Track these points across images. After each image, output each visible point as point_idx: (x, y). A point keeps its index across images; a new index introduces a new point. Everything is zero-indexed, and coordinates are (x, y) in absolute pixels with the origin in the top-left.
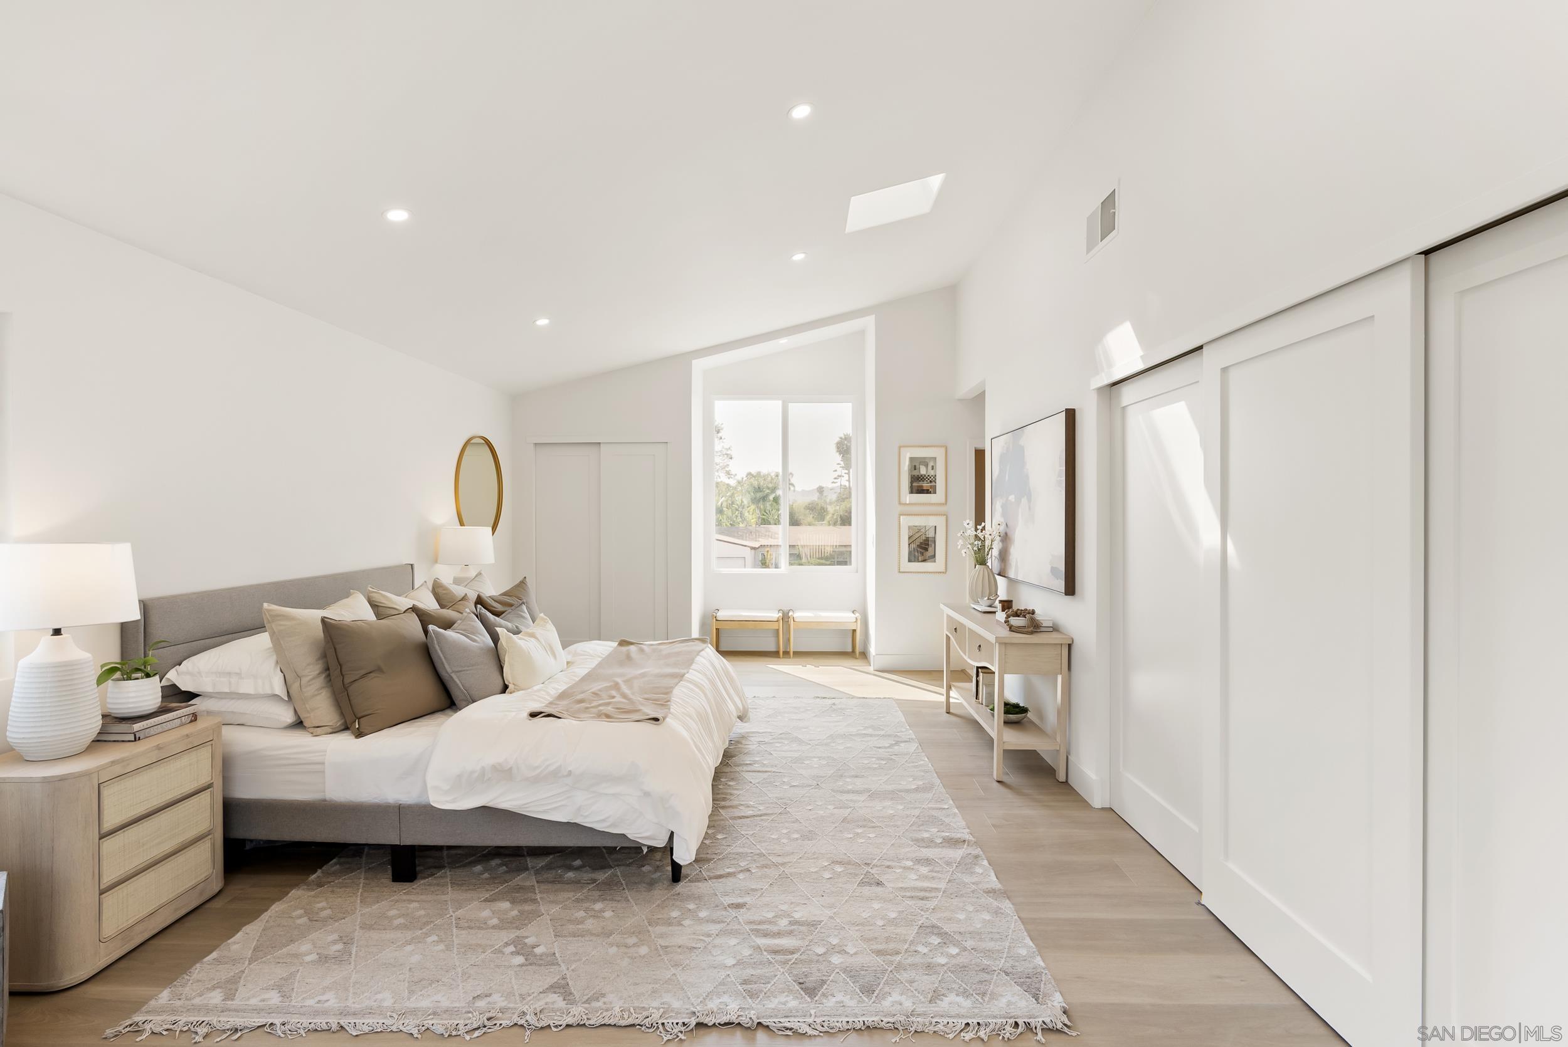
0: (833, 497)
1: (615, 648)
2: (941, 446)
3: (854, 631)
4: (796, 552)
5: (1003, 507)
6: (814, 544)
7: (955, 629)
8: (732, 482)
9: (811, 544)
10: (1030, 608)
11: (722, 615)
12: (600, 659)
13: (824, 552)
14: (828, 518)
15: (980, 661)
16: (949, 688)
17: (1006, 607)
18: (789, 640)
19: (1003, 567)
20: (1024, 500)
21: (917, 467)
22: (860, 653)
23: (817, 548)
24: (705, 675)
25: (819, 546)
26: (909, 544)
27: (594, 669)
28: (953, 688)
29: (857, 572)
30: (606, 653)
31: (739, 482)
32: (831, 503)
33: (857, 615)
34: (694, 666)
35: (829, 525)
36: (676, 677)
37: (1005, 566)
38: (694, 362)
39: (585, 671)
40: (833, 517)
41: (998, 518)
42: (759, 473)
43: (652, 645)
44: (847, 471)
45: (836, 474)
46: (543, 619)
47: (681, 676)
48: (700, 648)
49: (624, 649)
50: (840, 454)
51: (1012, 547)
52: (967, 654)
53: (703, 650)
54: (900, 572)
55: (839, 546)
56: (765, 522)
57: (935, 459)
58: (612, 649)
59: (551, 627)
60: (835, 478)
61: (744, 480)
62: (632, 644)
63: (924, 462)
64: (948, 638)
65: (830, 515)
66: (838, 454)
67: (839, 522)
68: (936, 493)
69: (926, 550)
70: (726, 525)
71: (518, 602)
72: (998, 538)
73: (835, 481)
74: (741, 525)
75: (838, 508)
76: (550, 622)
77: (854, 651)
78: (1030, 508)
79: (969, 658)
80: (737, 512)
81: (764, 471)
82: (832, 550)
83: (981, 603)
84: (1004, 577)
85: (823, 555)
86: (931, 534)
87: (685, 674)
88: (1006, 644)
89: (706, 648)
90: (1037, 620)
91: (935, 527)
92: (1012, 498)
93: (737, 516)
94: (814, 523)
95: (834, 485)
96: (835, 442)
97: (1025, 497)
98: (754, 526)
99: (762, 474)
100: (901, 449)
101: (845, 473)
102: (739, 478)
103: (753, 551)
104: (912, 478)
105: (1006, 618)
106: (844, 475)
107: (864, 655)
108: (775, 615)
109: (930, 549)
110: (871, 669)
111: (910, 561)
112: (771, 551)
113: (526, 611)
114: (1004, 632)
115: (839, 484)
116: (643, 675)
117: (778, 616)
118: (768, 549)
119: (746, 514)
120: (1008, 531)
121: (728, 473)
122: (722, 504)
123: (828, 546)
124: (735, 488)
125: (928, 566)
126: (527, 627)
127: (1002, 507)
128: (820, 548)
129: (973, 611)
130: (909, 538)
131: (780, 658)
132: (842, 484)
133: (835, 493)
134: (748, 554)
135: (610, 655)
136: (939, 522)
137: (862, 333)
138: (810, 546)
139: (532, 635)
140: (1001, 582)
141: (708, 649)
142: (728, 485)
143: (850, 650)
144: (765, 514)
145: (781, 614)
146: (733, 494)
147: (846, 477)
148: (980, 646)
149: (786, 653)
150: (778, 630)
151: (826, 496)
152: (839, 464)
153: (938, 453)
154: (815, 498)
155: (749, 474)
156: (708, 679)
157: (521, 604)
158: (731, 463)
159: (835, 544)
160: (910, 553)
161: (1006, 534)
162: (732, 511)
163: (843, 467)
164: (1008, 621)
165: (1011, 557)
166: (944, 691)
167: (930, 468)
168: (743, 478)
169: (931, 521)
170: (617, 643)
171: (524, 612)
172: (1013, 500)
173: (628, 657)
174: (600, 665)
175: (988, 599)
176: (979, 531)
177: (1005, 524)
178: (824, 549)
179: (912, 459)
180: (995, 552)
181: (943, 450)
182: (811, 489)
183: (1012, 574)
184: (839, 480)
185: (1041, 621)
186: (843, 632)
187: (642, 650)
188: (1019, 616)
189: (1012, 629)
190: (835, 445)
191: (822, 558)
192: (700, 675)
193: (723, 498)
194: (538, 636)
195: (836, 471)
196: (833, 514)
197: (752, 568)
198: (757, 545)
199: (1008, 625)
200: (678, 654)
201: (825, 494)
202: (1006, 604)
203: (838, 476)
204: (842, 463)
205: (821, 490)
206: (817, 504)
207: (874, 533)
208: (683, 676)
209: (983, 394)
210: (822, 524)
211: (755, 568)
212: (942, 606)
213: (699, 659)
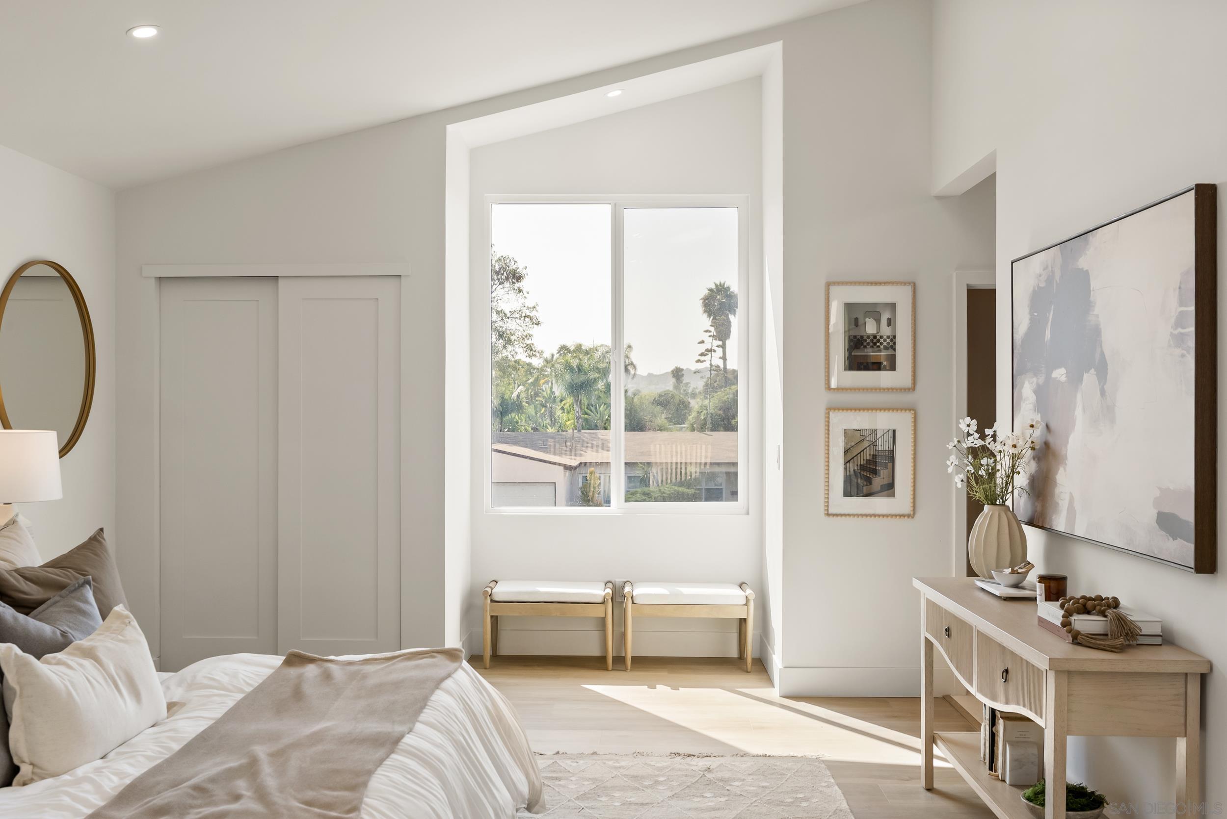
0: (698, 384)
1: (278, 671)
2: (905, 284)
3: (743, 622)
4: (639, 473)
5: (1039, 391)
6: (669, 461)
7: (948, 630)
8: (537, 362)
9: (664, 461)
10: (1107, 593)
11: (503, 591)
12: (240, 696)
13: (686, 474)
14: (691, 418)
15: (1007, 702)
16: (931, 741)
17: (1054, 590)
18: (624, 636)
19: (1039, 508)
20: (1090, 378)
21: (861, 322)
22: (753, 659)
23: (674, 467)
24: (448, 733)
25: (677, 463)
26: (845, 464)
27: (220, 722)
28: (939, 742)
29: (748, 513)
30: (256, 682)
31: (547, 361)
32: (694, 395)
33: (749, 592)
34: (427, 715)
35: (693, 430)
36: (382, 745)
37: (1044, 507)
38: (450, 128)
39: (200, 727)
40: (698, 417)
41: (1027, 413)
42: (579, 348)
43: (350, 663)
44: (720, 343)
45: (702, 348)
46: (119, 616)
47: (392, 743)
48: (442, 673)
49: (293, 672)
50: (709, 316)
51: (1061, 470)
52: (975, 682)
53: (449, 676)
54: (828, 515)
55: (711, 464)
56: (590, 426)
57: (893, 306)
58: (273, 671)
59: (136, 634)
60: (702, 355)
61: (555, 357)
62: (311, 660)
63: (873, 311)
64: (929, 645)
65: (694, 414)
66: (705, 315)
67: (709, 425)
68: (894, 369)
69: (875, 472)
70: (526, 429)
71: (77, 579)
72: (1029, 453)
73: (702, 358)
74: (550, 430)
75: (706, 402)
76: (135, 623)
77: (741, 657)
78: (1103, 393)
79: (980, 690)
80: (543, 409)
81: (587, 344)
82: (698, 471)
83: (997, 580)
84: (1042, 527)
85: (683, 479)
86: (883, 445)
87: (402, 736)
88: (1069, 673)
89: (456, 670)
90: (1131, 622)
91: (894, 431)
92: (1060, 374)
93: (543, 416)
94: (667, 426)
95: (700, 366)
96: (702, 296)
97: (1092, 371)
98: (570, 431)
99: (583, 348)
100: (832, 288)
101: (718, 346)
102: (547, 355)
103: (568, 472)
104: (850, 340)
105: (1063, 617)
106: (716, 349)
107: (761, 666)
108: (599, 592)
109: (884, 473)
110: (774, 693)
111: (847, 493)
112: (597, 471)
113: (92, 599)
114: (1063, 648)
115: (707, 365)
116: (316, 738)
117: (603, 594)
118: (592, 469)
119: (559, 413)
120: (1051, 440)
121: (529, 347)
122: (518, 396)
123: (691, 463)
124: (541, 370)
125: (879, 504)
126: (88, 631)
127: (1035, 392)
128: (679, 467)
129: (982, 595)
130: (846, 452)
131: (607, 669)
132: (713, 363)
133: (702, 377)
134: (560, 477)
135: (261, 689)
136: (901, 422)
137: (756, 81)
138: (661, 463)
139: (89, 654)
140: (1034, 538)
141: (460, 672)
142: (529, 365)
143: (734, 654)
144: (589, 412)
145: (609, 591)
146: (537, 380)
147: (720, 351)
148: (1007, 671)
149: (619, 660)
150: (603, 620)
151: (687, 383)
152: (706, 331)
153: (900, 296)
154: (669, 385)
155: (564, 349)
156: (457, 744)
157: (82, 586)
158: (535, 331)
159: (703, 461)
160: (848, 480)
161: (1047, 444)
162: (536, 408)
163: (713, 336)
164: (1070, 624)
165: (1057, 491)
166: (919, 743)
167: (884, 322)
168: (553, 355)
169: (882, 422)
170: (284, 658)
171: (86, 602)
172: (1063, 379)
173: (298, 694)
174: (232, 714)
175: (1013, 572)
176: (989, 439)
177: (1044, 424)
178: (686, 468)
179: (849, 307)
180: (1021, 480)
181: (908, 289)
182: (662, 372)
183: (1060, 524)
184: (707, 358)
185: (1139, 624)
186: (724, 622)
187: (327, 676)
188: (1088, 613)
189: (1078, 639)
190: (701, 301)
191: (681, 484)
192: (439, 734)
193: (521, 387)
194: (101, 655)
195: (702, 342)
196: (698, 412)
197: (567, 505)
198: (574, 463)
199: (1070, 631)
200: (397, 685)
201: (685, 380)
202: (1053, 584)
203: (707, 350)
204: (712, 329)
205: (678, 374)
206: (673, 397)
207: (781, 443)
208: (397, 740)
209: (991, 180)
210: (681, 429)
211: (572, 505)
212: (917, 584)
213: (439, 697)
